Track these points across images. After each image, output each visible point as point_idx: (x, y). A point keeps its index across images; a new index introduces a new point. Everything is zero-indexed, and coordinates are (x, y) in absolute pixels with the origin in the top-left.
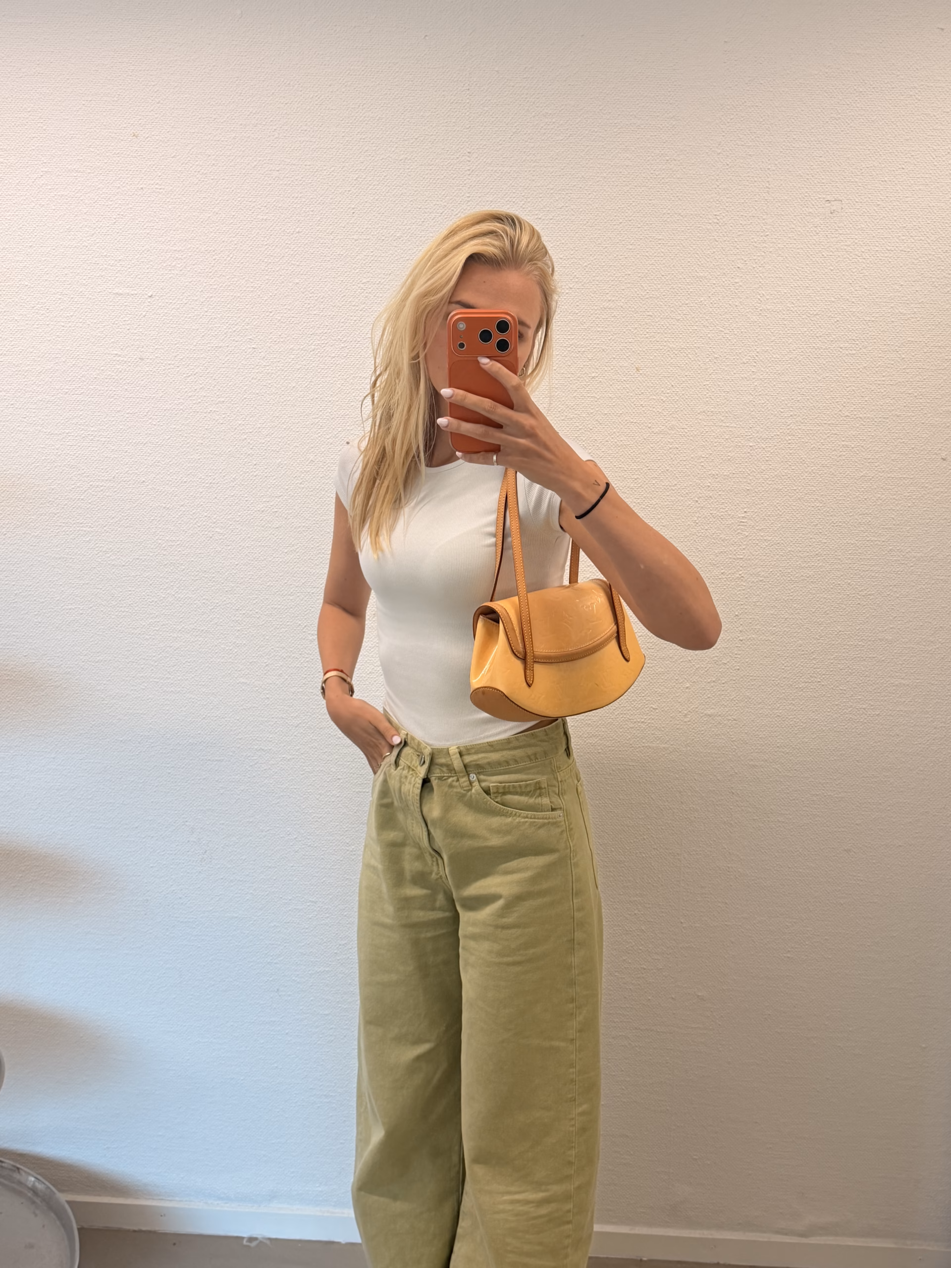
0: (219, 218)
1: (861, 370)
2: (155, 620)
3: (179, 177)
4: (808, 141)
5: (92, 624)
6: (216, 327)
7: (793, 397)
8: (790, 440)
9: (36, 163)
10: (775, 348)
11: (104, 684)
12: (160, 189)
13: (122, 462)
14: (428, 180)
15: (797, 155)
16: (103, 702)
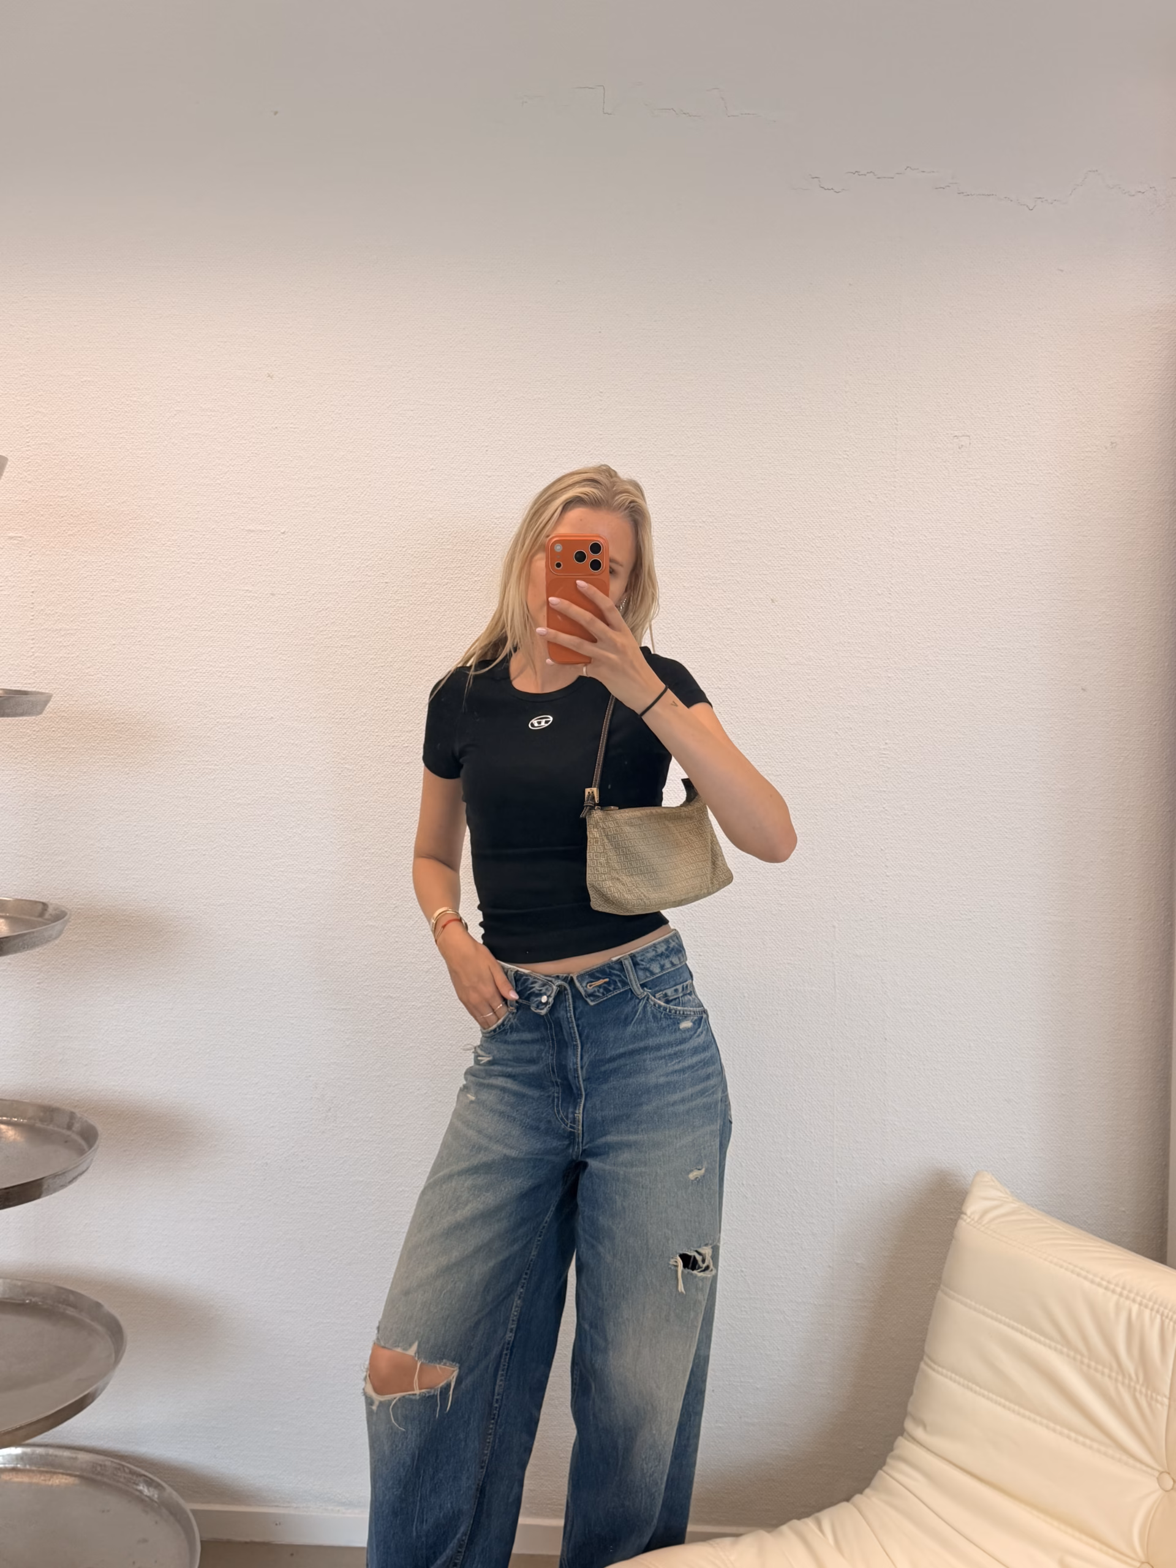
2: (281, 860)
6: (348, 562)
9: (169, 402)
12: (295, 428)
13: (250, 699)
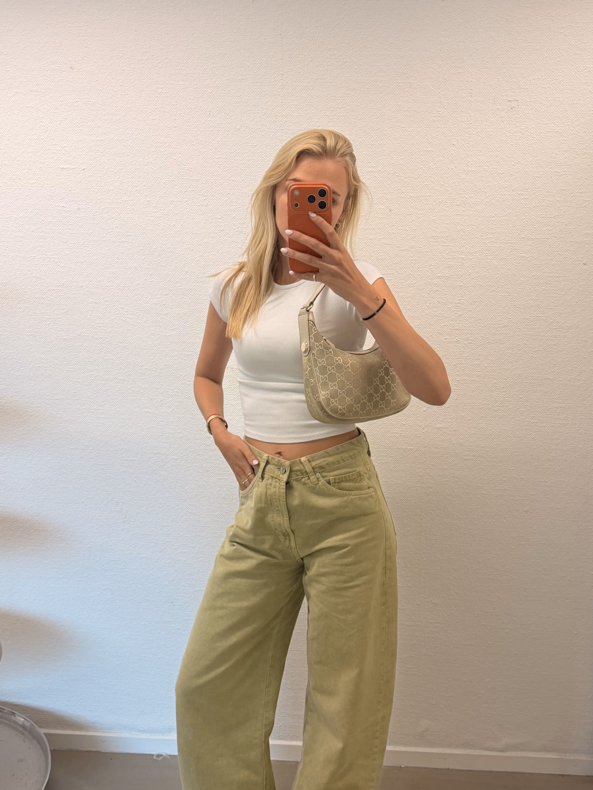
0: (125, 119)
1: (532, 208)
3: (100, 94)
4: (496, 63)
5: (52, 376)
7: (489, 226)
8: (487, 253)
10: (477, 195)
11: (61, 414)
12: (88, 101)
14: (256, 92)
15: (489, 72)
16: (60, 425)
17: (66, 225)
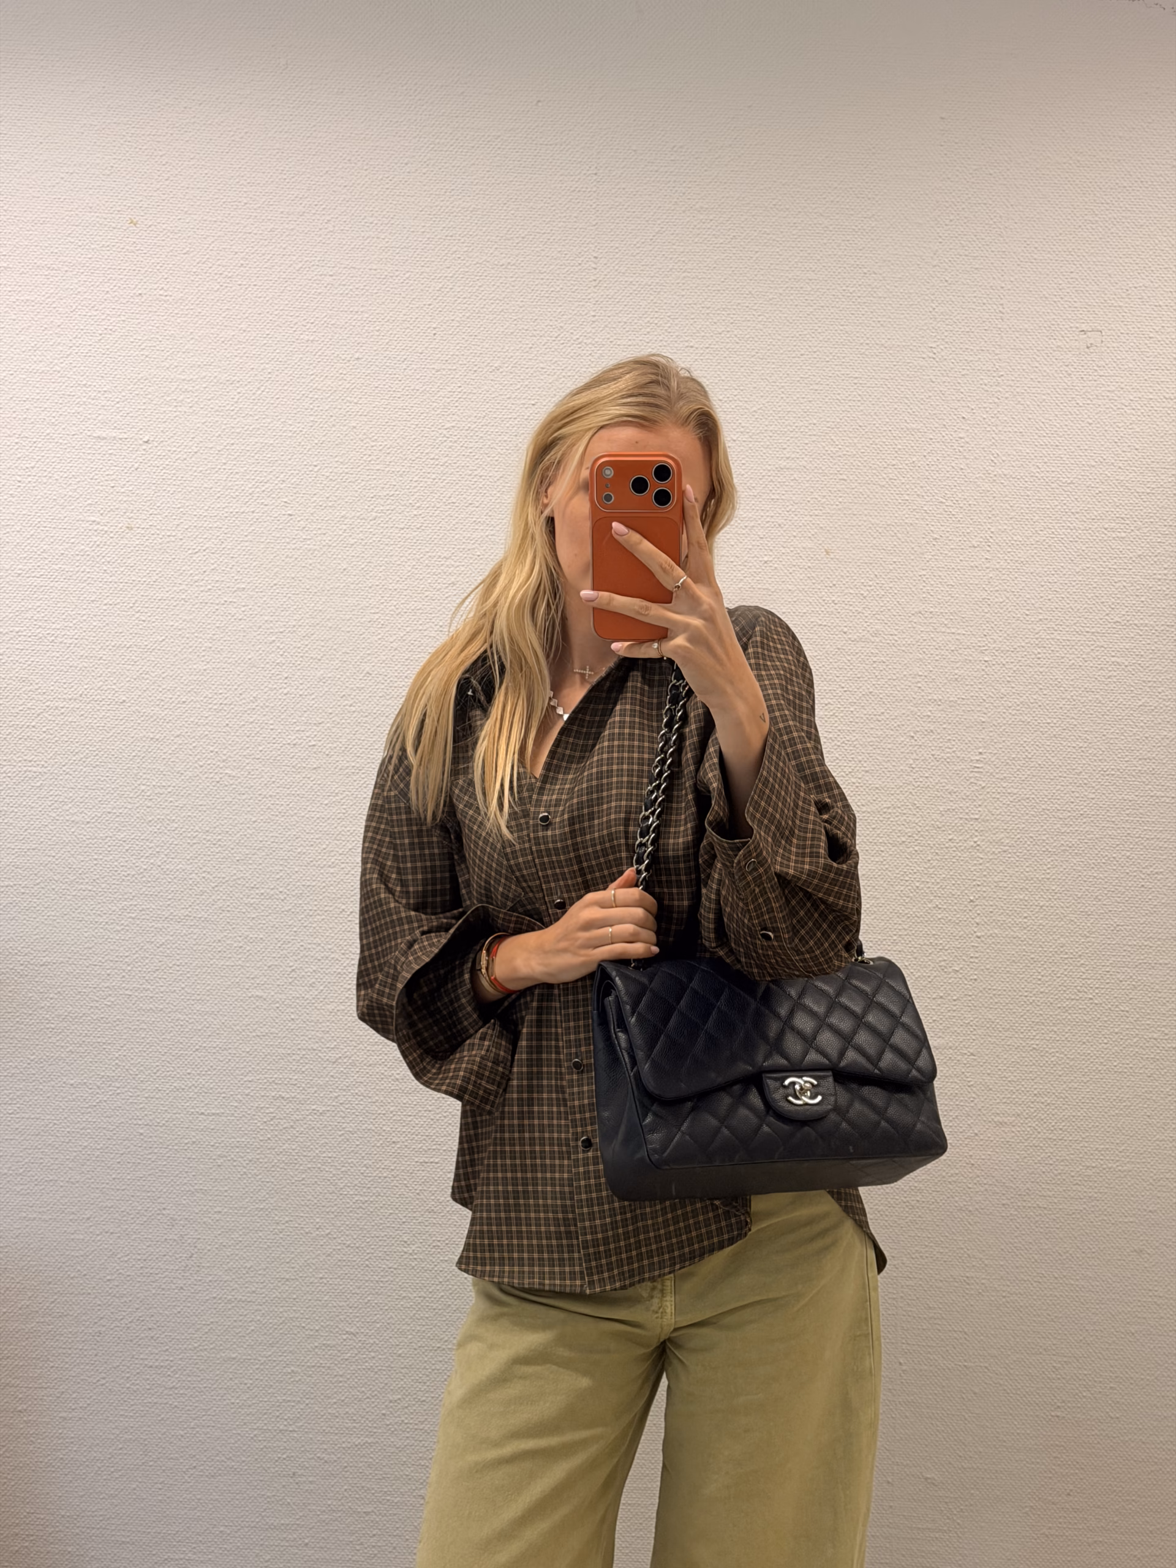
3: (193, 281)
6: (237, 485)
10: (1016, 527)
12: (166, 296)
13: (93, 674)
17: (98, 562)
